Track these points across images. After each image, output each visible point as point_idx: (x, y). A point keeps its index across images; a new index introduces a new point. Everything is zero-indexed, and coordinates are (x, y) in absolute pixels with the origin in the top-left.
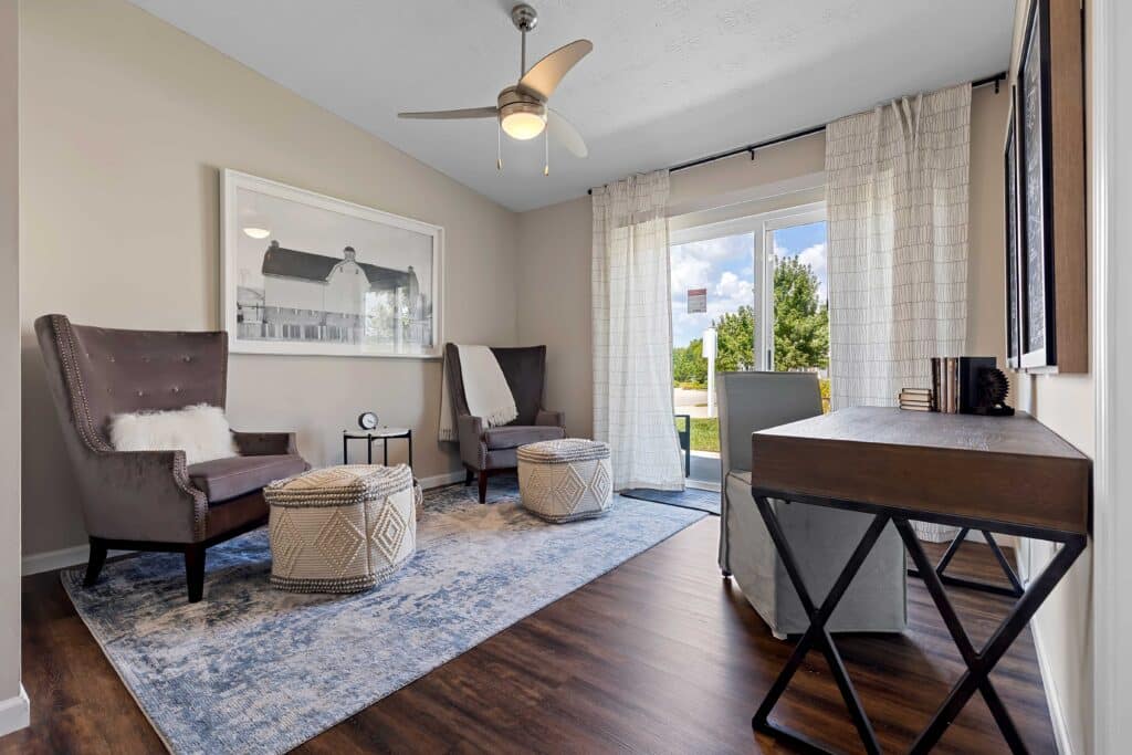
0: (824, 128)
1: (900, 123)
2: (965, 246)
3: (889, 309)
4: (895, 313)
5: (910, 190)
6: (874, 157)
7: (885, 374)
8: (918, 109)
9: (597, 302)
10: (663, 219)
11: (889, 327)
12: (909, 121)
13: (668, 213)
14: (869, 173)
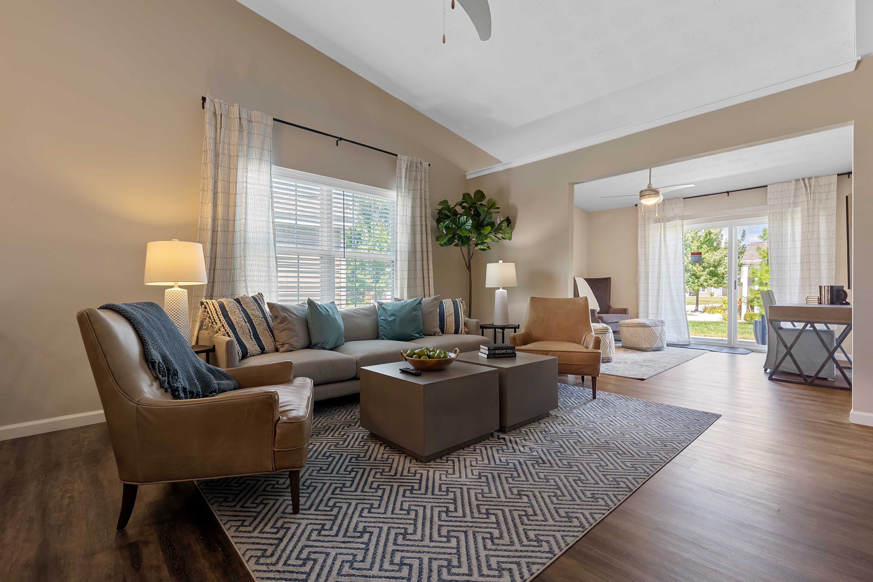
0: (767, 186)
1: (804, 188)
2: (834, 240)
3: (799, 265)
4: (802, 266)
5: (809, 216)
6: (791, 202)
7: (797, 291)
8: (813, 184)
9: (641, 257)
10: (681, 221)
11: (799, 272)
12: (808, 188)
13: (683, 218)
14: (789, 207)
